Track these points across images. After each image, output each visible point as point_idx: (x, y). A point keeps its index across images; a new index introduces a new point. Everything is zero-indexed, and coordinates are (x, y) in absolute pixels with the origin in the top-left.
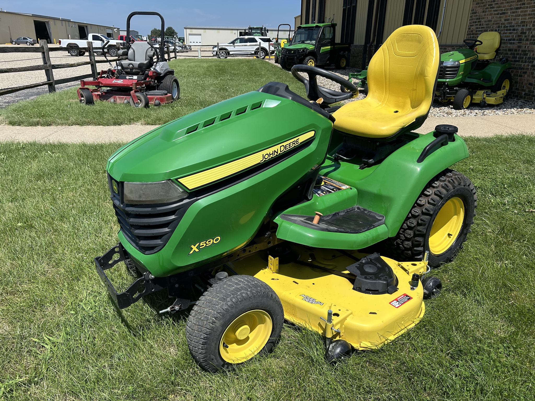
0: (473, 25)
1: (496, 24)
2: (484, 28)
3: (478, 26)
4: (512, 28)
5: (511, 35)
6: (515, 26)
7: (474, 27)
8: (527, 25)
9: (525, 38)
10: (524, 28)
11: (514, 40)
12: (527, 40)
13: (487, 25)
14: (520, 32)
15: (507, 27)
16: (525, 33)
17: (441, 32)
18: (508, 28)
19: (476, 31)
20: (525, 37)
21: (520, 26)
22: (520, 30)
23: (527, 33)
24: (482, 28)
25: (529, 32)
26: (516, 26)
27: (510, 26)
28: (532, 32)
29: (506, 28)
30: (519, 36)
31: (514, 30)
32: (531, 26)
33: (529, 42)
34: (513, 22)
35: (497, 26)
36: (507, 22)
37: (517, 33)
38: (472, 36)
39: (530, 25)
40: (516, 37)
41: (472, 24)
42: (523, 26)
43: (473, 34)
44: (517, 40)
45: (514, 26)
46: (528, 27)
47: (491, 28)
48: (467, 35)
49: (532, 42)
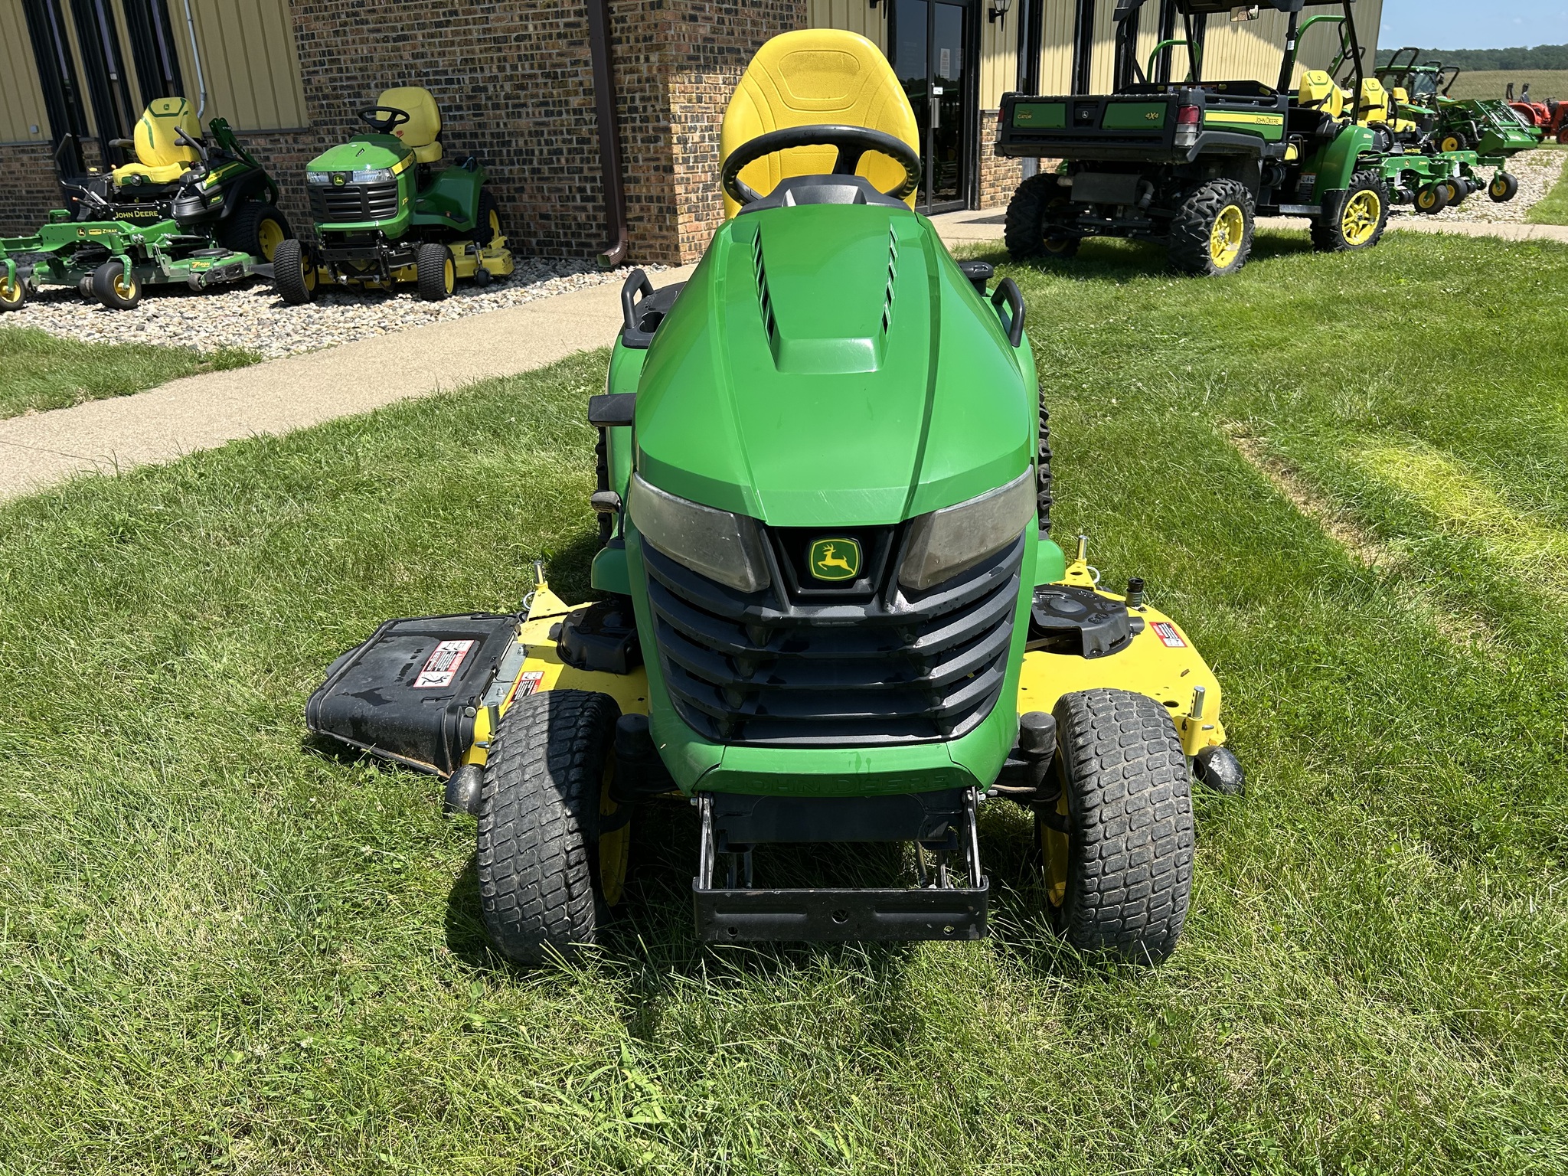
0: (316, 72)
1: (391, 67)
2: (355, 78)
3: (335, 75)
4: (443, 78)
5: (446, 96)
6: (450, 72)
7: (322, 78)
8: (482, 69)
9: (490, 103)
10: (478, 75)
11: (459, 108)
12: (496, 106)
13: (361, 69)
14: (470, 86)
15: (427, 74)
16: (485, 89)
17: (205, 95)
18: (432, 78)
19: (335, 89)
20: (489, 98)
21: (464, 70)
22: (467, 82)
23: (491, 89)
24: (348, 78)
25: (495, 86)
26: (454, 71)
27: (436, 73)
28: (502, 86)
29: (424, 79)
30: (469, 98)
31: (450, 81)
32: (495, 69)
33: (503, 112)
34: (440, 60)
35: (395, 72)
36: (423, 60)
37: (461, 89)
38: (324, 102)
39: (491, 68)
40: (461, 101)
41: (312, 69)
42: (473, 70)
43: (325, 97)
44: (469, 109)
45: (446, 72)
46: (487, 74)
47: (379, 80)
48: (307, 99)
49: (510, 110)
